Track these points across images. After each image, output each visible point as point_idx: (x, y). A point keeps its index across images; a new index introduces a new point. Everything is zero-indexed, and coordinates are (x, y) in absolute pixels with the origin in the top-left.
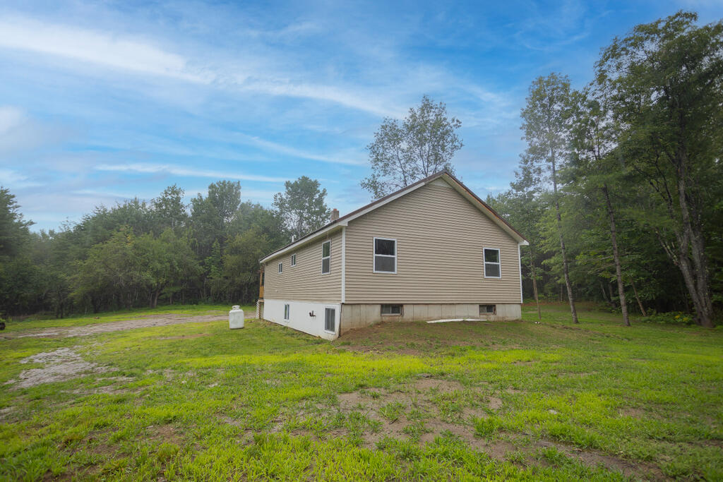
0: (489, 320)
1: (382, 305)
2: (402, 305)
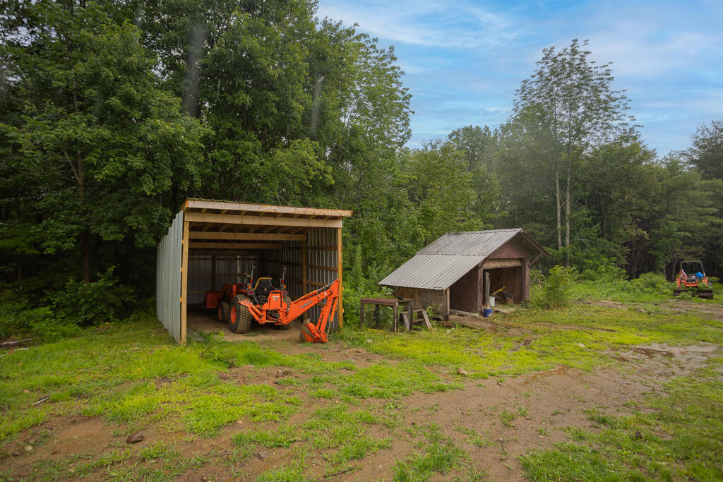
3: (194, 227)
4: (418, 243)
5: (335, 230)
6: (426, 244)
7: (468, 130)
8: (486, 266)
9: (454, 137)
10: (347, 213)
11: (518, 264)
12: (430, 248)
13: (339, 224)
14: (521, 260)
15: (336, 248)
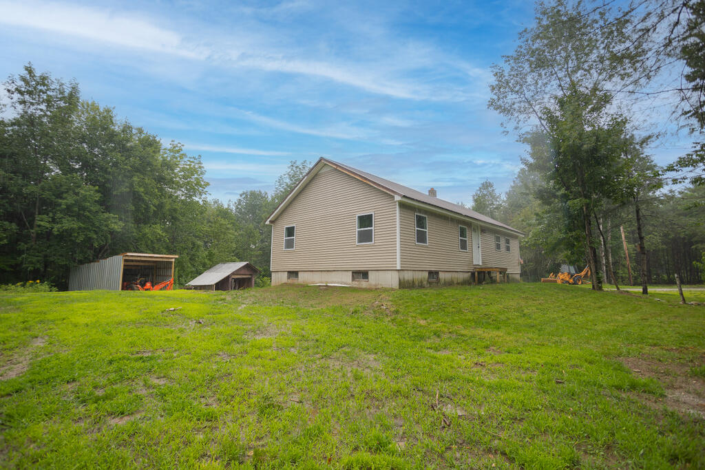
0: (361, 286)
1: (289, 272)
2: (298, 271)
3: (125, 261)
4: (207, 267)
5: (171, 262)
6: (210, 268)
7: (253, 194)
8: (233, 277)
9: (243, 196)
10: (177, 257)
11: (250, 276)
12: (210, 270)
13: (173, 260)
14: (250, 275)
15: (171, 268)
